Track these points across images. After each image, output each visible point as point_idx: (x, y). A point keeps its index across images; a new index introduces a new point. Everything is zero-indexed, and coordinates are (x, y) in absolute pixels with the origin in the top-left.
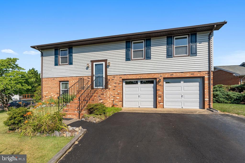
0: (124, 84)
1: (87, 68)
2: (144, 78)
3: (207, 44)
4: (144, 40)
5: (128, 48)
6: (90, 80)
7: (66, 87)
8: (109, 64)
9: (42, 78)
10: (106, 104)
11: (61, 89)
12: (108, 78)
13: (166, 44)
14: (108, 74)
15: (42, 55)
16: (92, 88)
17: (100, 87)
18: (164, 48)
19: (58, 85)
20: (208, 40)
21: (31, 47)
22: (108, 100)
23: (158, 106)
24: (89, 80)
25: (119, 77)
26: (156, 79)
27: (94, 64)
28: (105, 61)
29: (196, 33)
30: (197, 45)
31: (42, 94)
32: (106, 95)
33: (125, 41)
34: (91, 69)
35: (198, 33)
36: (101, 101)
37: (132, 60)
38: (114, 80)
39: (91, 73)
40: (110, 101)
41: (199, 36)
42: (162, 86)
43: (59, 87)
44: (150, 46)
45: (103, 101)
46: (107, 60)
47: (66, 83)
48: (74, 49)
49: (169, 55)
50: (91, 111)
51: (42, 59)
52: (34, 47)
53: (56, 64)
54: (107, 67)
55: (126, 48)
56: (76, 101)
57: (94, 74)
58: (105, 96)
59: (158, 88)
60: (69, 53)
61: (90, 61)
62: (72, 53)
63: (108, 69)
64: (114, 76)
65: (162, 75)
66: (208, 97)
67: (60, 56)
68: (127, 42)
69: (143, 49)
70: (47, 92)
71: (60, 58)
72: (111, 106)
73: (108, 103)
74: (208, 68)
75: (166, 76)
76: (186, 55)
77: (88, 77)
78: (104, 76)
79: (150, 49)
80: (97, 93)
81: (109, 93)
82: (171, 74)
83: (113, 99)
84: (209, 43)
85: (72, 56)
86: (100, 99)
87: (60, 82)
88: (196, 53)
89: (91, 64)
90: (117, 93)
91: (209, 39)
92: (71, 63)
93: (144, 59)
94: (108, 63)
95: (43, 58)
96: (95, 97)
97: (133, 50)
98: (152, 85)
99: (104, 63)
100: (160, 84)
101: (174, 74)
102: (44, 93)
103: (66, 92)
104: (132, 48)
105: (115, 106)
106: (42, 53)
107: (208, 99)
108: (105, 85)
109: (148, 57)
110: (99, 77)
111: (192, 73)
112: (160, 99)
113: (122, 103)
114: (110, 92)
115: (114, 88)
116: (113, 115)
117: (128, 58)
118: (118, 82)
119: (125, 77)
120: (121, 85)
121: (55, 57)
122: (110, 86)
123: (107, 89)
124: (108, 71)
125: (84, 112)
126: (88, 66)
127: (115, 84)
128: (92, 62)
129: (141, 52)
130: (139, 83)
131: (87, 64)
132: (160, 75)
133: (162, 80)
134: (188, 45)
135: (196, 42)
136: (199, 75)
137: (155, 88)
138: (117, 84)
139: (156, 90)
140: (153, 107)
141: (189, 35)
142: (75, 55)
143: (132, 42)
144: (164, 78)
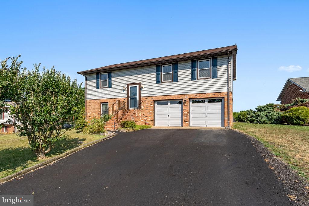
0: (156, 104)
1: (124, 90)
2: (172, 99)
3: (227, 67)
4: (172, 64)
7: (106, 108)
8: (142, 87)
9: (86, 100)
10: (138, 122)
11: (102, 110)
12: (142, 99)
13: (191, 68)
14: (141, 96)
15: (86, 80)
16: (128, 109)
17: (134, 108)
18: (189, 71)
19: (99, 106)
20: (227, 63)
21: (78, 73)
22: (140, 119)
23: (184, 124)
24: (125, 101)
25: (151, 98)
26: (182, 99)
27: (130, 86)
28: (139, 84)
29: (217, 57)
30: (218, 68)
31: (86, 114)
32: (138, 114)
33: (156, 66)
35: (218, 57)
36: (133, 119)
37: (162, 82)
38: (146, 101)
39: (127, 95)
40: (143, 120)
41: (219, 60)
42: (188, 106)
43: (100, 108)
44: (178, 70)
45: (135, 119)
46: (140, 83)
47: (106, 105)
49: (194, 78)
50: (123, 126)
51: (86, 82)
52: (79, 73)
53: (98, 87)
54: (140, 89)
55: (157, 71)
56: (113, 119)
57: (130, 95)
58: (136, 115)
59: (184, 108)
60: (109, 77)
61: (126, 84)
62: (111, 77)
63: (141, 91)
64: (147, 97)
67: (101, 80)
68: (157, 66)
69: (172, 72)
70: (90, 113)
71: (101, 82)
72: (144, 124)
73: (140, 121)
74: (227, 89)
75: (191, 97)
76: (208, 77)
77: (125, 99)
78: (138, 99)
79: (177, 72)
80: (130, 113)
81: (140, 113)
82: (196, 95)
83: (145, 119)
84: (228, 66)
85: (111, 79)
86: (132, 117)
87: (101, 103)
89: (127, 87)
90: (149, 113)
91: (228, 62)
92: (110, 86)
93: (172, 81)
94: (141, 85)
96: (128, 116)
97: (162, 73)
98: (180, 105)
99: (138, 86)
100: (185, 104)
101: (198, 95)
102: (88, 114)
103: (106, 112)
105: (147, 125)
106: (86, 77)
107: (227, 118)
108: (139, 106)
109: (175, 80)
110: (134, 98)
111: (214, 94)
112: (185, 118)
113: (153, 122)
114: (143, 112)
115: (147, 109)
116: (141, 130)
117: (158, 81)
118: (150, 102)
119: (156, 99)
120: (153, 105)
121: (97, 81)
122: (143, 107)
123: (141, 110)
124: (141, 93)
125: (118, 126)
126: (124, 89)
127: (147, 105)
128: (128, 85)
129: (169, 75)
130: (169, 104)
131: (123, 87)
132: (186, 96)
133: (188, 100)
134: (210, 68)
135: (217, 65)
136: (219, 96)
137: (182, 108)
138: (149, 105)
139: (182, 110)
140: (180, 125)
141: (211, 58)
142: (113, 79)
143: (162, 66)
144: (190, 99)
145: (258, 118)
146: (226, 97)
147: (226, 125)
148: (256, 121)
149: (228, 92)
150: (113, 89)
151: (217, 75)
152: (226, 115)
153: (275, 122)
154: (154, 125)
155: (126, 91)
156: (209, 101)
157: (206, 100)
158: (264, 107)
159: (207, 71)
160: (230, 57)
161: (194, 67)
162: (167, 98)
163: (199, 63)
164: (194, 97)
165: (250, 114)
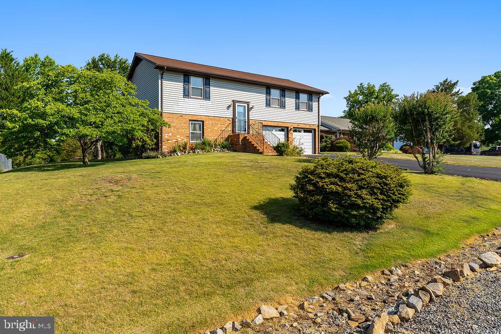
1: (228, 108)
4: (280, 89)
5: (268, 93)
6: (231, 122)
8: (253, 108)
9: (162, 112)
11: (190, 131)
12: (250, 123)
13: (295, 98)
14: (250, 119)
15: (162, 78)
16: (234, 132)
18: (293, 101)
19: (187, 125)
20: (318, 101)
25: (259, 122)
26: (288, 127)
27: (237, 104)
28: (248, 103)
30: (313, 103)
31: (161, 136)
33: (266, 87)
35: (313, 94)
37: (271, 107)
38: (255, 125)
39: (232, 115)
41: (313, 97)
42: (292, 134)
43: (189, 128)
44: (285, 97)
46: (250, 103)
48: (212, 82)
49: (297, 108)
51: (162, 83)
53: (186, 94)
55: (266, 94)
57: (237, 116)
59: (289, 136)
60: (205, 85)
61: (231, 100)
62: (210, 86)
63: (250, 113)
64: (255, 121)
65: (293, 125)
66: (318, 145)
67: (191, 86)
69: (280, 98)
70: (170, 134)
74: (318, 122)
75: (295, 126)
76: (306, 110)
77: (228, 119)
78: (247, 121)
79: (285, 100)
82: (298, 124)
84: (319, 103)
85: (209, 89)
87: (190, 120)
88: (312, 110)
89: (232, 104)
92: (207, 98)
93: (280, 108)
94: (250, 106)
95: (164, 82)
97: (271, 97)
98: (284, 133)
100: (291, 132)
101: (300, 124)
102: (165, 136)
104: (271, 95)
106: (162, 74)
107: (317, 148)
108: (248, 130)
109: (283, 106)
110: (241, 120)
111: (309, 125)
117: (268, 105)
118: (259, 127)
119: (265, 123)
120: (262, 131)
121: (184, 86)
122: (251, 132)
124: (250, 115)
126: (229, 105)
127: (256, 129)
128: (234, 102)
129: (277, 101)
130: (274, 130)
131: (228, 103)
132: (291, 125)
133: (292, 129)
134: (307, 102)
135: (312, 101)
137: (286, 135)
138: (258, 130)
139: (287, 138)
141: (308, 94)
142: (213, 90)
143: (272, 89)
146: (317, 129)
147: (317, 152)
149: (318, 125)
150: (211, 103)
155: (231, 108)
156: (305, 131)
157: (303, 130)
159: (306, 104)
163: (300, 96)
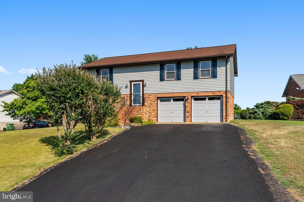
0: (159, 101)
1: (126, 87)
2: (175, 96)
3: (225, 68)
4: (175, 63)
5: (162, 69)
6: (129, 98)
8: (146, 84)
10: (143, 118)
12: (145, 96)
13: (193, 68)
14: (144, 93)
16: (131, 105)
17: (138, 105)
18: (191, 71)
20: (225, 65)
22: (145, 115)
23: (187, 120)
25: (154, 95)
26: (185, 97)
27: (133, 83)
28: (142, 81)
30: (217, 69)
32: (143, 111)
33: (159, 64)
34: (129, 88)
35: (218, 59)
37: (165, 80)
38: (150, 98)
39: (129, 92)
40: (146, 117)
41: (219, 62)
42: (190, 103)
44: (180, 69)
45: (140, 115)
46: (144, 80)
48: (114, 70)
49: (196, 77)
50: (132, 121)
54: (143, 86)
55: (161, 70)
57: (133, 92)
58: (142, 112)
59: (187, 105)
60: (110, 73)
61: (129, 81)
62: (113, 73)
63: (144, 88)
64: (150, 94)
65: (190, 94)
66: (225, 112)
67: (101, 76)
68: (161, 65)
69: (175, 71)
71: (101, 78)
72: (148, 120)
74: (225, 88)
75: (193, 95)
76: (209, 77)
77: (127, 95)
78: (141, 96)
79: (180, 71)
81: (145, 109)
82: (197, 93)
83: (149, 115)
85: (112, 76)
86: (138, 114)
89: (129, 84)
90: (152, 110)
91: (227, 64)
93: (175, 80)
94: (144, 83)
96: (134, 112)
97: (166, 72)
98: (182, 102)
99: (141, 83)
100: (188, 101)
101: (199, 93)
104: (165, 70)
105: (151, 121)
107: (225, 114)
108: (142, 103)
109: (179, 78)
110: (137, 95)
111: (213, 92)
112: (188, 114)
113: (156, 118)
114: (147, 109)
115: (150, 105)
116: (147, 125)
117: (162, 79)
118: (154, 99)
119: (160, 96)
120: (156, 102)
122: (146, 104)
123: (144, 106)
124: (144, 90)
125: (128, 121)
127: (150, 102)
128: (131, 82)
129: (173, 74)
130: (172, 101)
131: (126, 84)
132: (188, 94)
133: (190, 98)
134: (210, 69)
135: (217, 66)
136: (219, 94)
137: (184, 105)
138: (152, 102)
139: (185, 107)
140: (183, 121)
141: (211, 60)
142: (115, 75)
143: (165, 65)
144: (192, 97)
145: (255, 114)
146: (224, 95)
147: (224, 120)
148: (253, 117)
149: (226, 91)
151: (217, 75)
152: (224, 111)
153: (269, 118)
154: (157, 121)
156: (210, 99)
157: (207, 98)
158: (262, 104)
159: (208, 72)
160: (228, 60)
161: (196, 67)
162: (170, 96)
163: (200, 64)
164: (196, 95)
165: (249, 111)
